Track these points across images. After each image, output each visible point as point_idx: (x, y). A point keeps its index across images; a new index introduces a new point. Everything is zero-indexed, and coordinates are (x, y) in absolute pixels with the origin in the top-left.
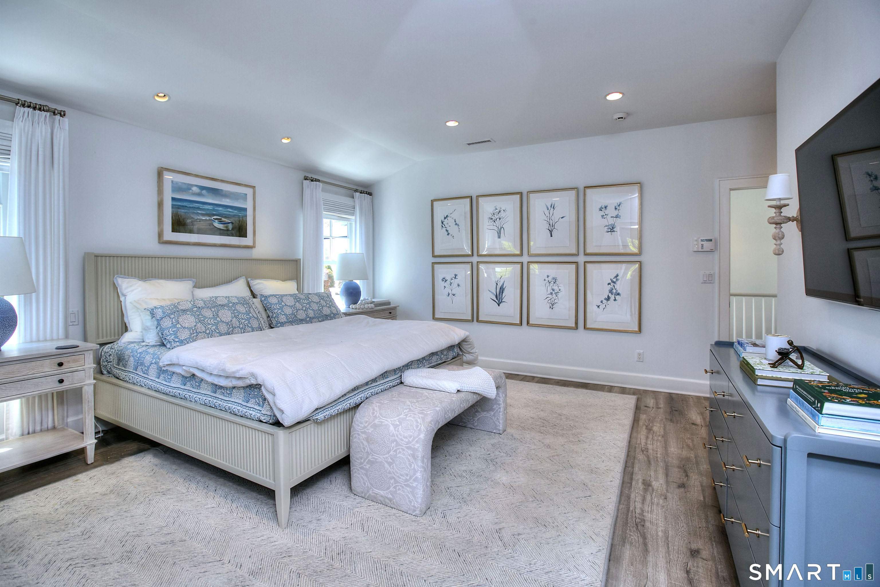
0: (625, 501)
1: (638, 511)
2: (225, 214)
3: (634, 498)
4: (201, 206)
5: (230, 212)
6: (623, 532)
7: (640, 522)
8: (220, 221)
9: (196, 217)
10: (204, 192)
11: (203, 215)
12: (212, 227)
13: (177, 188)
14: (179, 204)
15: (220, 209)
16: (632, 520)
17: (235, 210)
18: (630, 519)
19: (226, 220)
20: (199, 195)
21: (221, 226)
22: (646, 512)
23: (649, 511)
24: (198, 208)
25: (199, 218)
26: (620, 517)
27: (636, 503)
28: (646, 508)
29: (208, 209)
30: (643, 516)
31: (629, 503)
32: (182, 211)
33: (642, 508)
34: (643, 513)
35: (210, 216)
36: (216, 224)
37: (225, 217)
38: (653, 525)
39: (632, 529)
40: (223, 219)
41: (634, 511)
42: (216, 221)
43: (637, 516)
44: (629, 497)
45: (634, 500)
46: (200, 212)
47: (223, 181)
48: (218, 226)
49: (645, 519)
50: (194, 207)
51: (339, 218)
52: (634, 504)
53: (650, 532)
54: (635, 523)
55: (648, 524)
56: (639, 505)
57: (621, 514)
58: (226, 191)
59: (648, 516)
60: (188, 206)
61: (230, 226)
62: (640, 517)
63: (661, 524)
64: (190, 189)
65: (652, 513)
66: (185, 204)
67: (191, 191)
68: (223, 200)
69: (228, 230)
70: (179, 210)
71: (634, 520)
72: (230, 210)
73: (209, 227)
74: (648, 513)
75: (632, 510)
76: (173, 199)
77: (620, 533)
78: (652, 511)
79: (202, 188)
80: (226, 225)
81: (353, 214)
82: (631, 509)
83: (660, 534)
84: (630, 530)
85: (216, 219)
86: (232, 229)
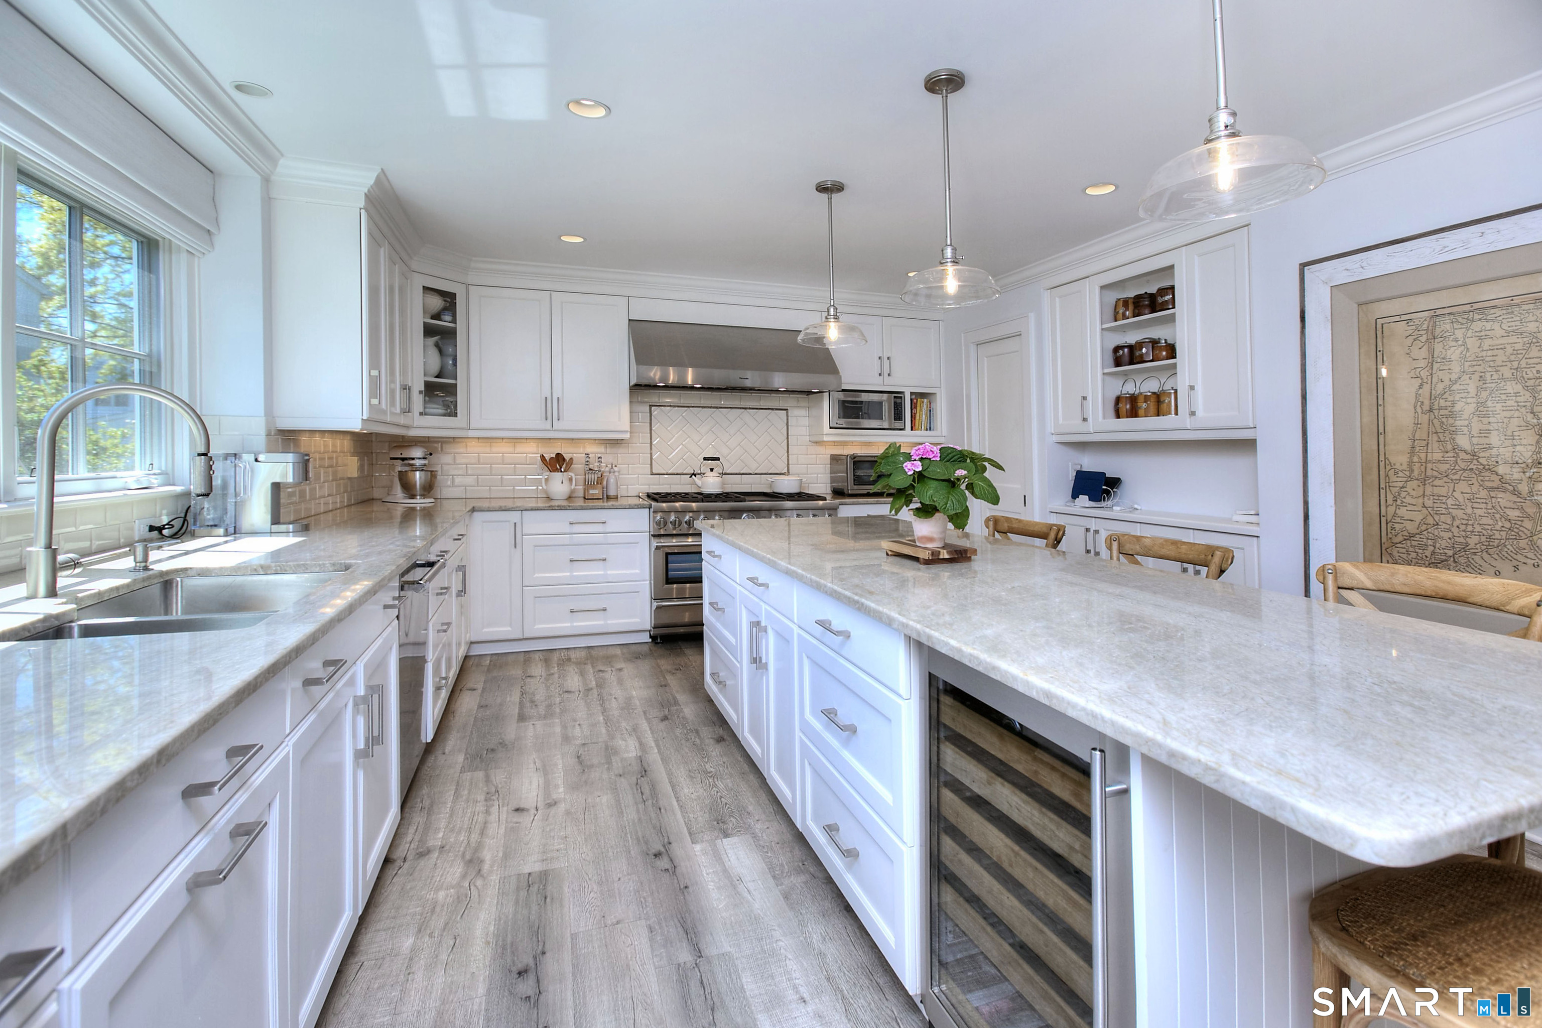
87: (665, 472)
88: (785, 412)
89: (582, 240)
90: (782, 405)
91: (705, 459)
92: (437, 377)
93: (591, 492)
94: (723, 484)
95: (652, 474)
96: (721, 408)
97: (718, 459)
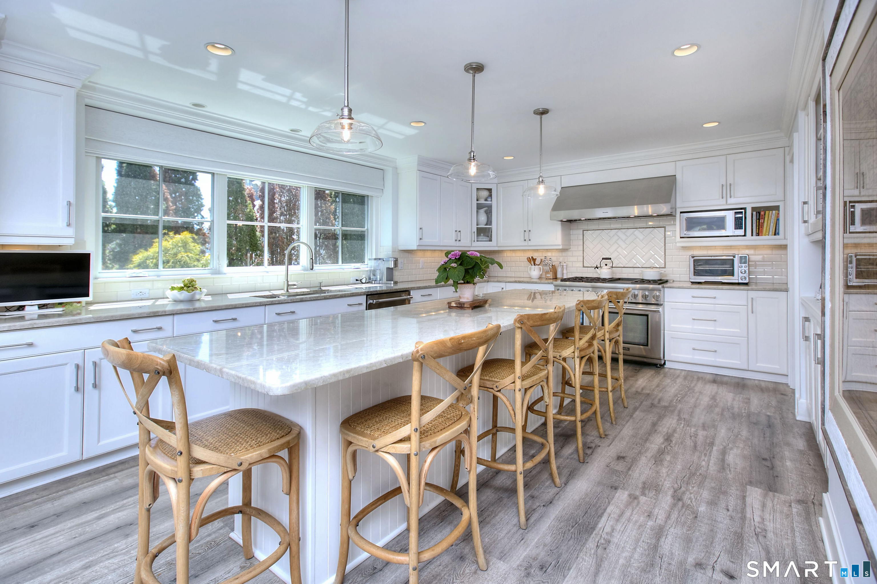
87: (590, 266)
88: (663, 229)
89: (513, 158)
90: (662, 224)
91: (603, 259)
92: (486, 225)
93: (547, 275)
94: (613, 273)
95: (584, 267)
96: (621, 229)
97: (610, 259)
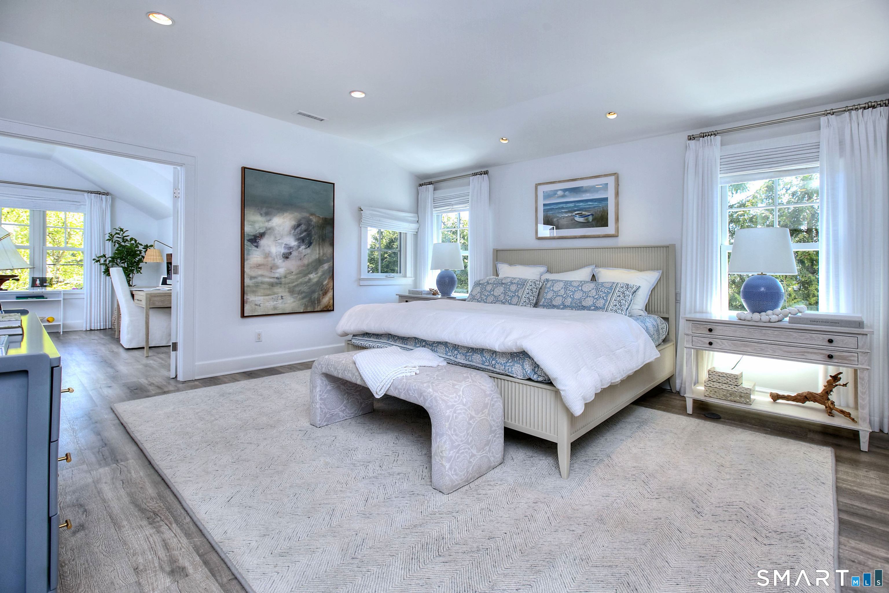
0: (189, 528)
1: (164, 528)
2: (585, 208)
3: (180, 539)
4: (564, 206)
5: (590, 205)
6: (167, 501)
7: (155, 519)
8: (581, 215)
9: (561, 215)
10: (567, 193)
11: (566, 212)
12: (574, 221)
13: (547, 196)
14: (548, 207)
15: (581, 204)
16: (164, 515)
17: (595, 202)
18: (168, 515)
19: (586, 213)
20: (563, 196)
21: (581, 220)
22: (154, 533)
23: (151, 538)
24: (563, 208)
25: (563, 215)
26: (180, 510)
27: (173, 535)
28: (156, 538)
29: (570, 207)
30: (154, 527)
31: (181, 530)
32: (550, 213)
33: (162, 535)
34: (156, 531)
35: (572, 213)
36: (578, 219)
37: (586, 211)
38: (138, 525)
39: (160, 508)
40: (584, 213)
41: (169, 525)
42: (577, 216)
43: (162, 523)
44: (188, 535)
45: (178, 536)
46: (564, 211)
47: (582, 179)
48: (579, 220)
49: (150, 526)
50: (559, 208)
51: (777, 173)
52: (174, 532)
53: (137, 518)
54: (159, 515)
55: (145, 523)
56: (168, 534)
57: (181, 513)
58: (586, 187)
59: (149, 530)
60: (555, 207)
61: (590, 218)
62: (158, 524)
63: (128, 532)
64: (556, 194)
65: (146, 537)
66: (552, 207)
67: (557, 195)
68: (584, 195)
69: (588, 222)
70: (549, 213)
71: (163, 517)
72: (590, 203)
73: (571, 222)
74: (150, 535)
75: (171, 524)
76: (544, 205)
77: (168, 499)
78: (147, 539)
79: (565, 190)
80: (586, 218)
81: (816, 159)
82: (174, 525)
83: (125, 523)
84: (161, 507)
85: (577, 214)
86: (593, 220)
